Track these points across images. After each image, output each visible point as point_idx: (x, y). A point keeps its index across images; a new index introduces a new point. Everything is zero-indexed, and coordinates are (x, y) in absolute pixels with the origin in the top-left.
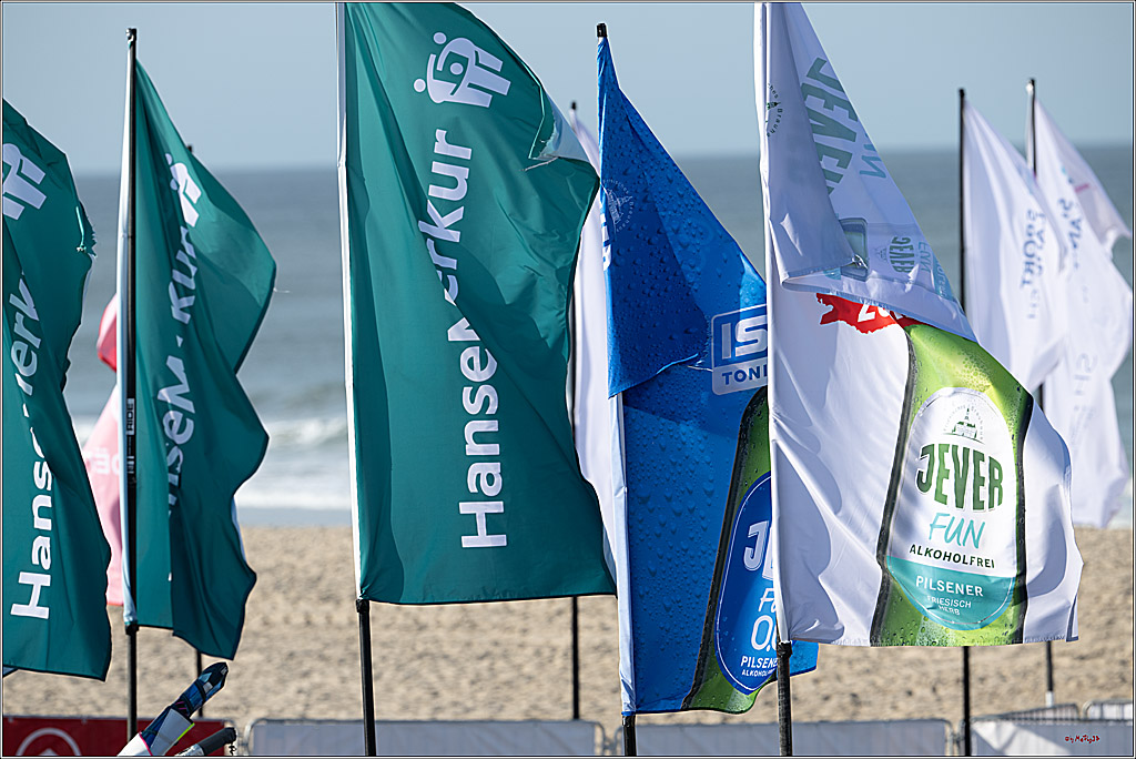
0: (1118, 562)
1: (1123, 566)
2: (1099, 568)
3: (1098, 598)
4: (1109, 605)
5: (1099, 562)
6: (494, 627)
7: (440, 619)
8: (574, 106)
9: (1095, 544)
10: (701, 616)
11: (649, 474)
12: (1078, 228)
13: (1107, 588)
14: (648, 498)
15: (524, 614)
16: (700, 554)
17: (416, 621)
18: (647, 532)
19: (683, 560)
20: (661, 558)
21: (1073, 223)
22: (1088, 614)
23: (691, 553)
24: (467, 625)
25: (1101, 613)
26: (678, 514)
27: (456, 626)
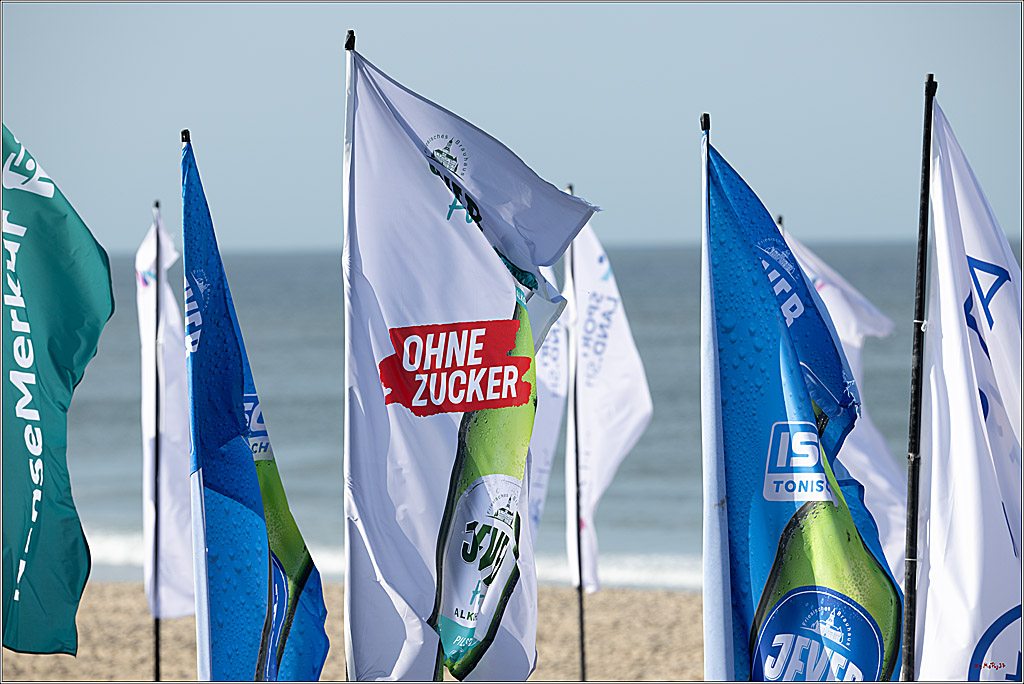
0: (646, 621)
1: (650, 624)
2: (629, 627)
3: (628, 654)
4: (640, 660)
5: (629, 622)
6: (84, 673)
7: (35, 665)
8: (157, 205)
9: (625, 606)
10: (253, 663)
11: (217, 536)
12: (609, 319)
13: (637, 645)
14: (217, 557)
15: (111, 662)
16: (254, 607)
17: (14, 667)
18: (217, 587)
19: (241, 613)
20: (226, 610)
21: (604, 315)
22: (619, 668)
23: (247, 606)
24: (60, 671)
25: (632, 667)
26: (239, 572)
27: (49, 672)
